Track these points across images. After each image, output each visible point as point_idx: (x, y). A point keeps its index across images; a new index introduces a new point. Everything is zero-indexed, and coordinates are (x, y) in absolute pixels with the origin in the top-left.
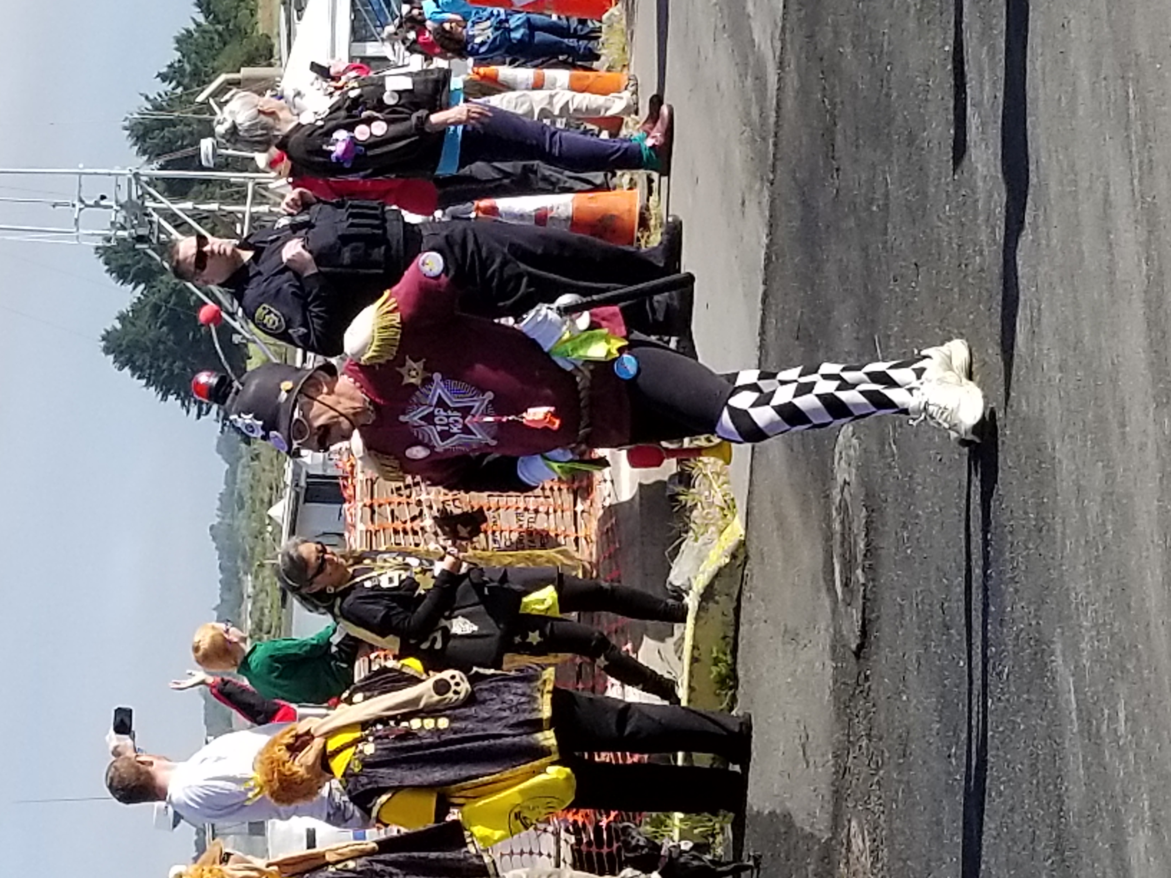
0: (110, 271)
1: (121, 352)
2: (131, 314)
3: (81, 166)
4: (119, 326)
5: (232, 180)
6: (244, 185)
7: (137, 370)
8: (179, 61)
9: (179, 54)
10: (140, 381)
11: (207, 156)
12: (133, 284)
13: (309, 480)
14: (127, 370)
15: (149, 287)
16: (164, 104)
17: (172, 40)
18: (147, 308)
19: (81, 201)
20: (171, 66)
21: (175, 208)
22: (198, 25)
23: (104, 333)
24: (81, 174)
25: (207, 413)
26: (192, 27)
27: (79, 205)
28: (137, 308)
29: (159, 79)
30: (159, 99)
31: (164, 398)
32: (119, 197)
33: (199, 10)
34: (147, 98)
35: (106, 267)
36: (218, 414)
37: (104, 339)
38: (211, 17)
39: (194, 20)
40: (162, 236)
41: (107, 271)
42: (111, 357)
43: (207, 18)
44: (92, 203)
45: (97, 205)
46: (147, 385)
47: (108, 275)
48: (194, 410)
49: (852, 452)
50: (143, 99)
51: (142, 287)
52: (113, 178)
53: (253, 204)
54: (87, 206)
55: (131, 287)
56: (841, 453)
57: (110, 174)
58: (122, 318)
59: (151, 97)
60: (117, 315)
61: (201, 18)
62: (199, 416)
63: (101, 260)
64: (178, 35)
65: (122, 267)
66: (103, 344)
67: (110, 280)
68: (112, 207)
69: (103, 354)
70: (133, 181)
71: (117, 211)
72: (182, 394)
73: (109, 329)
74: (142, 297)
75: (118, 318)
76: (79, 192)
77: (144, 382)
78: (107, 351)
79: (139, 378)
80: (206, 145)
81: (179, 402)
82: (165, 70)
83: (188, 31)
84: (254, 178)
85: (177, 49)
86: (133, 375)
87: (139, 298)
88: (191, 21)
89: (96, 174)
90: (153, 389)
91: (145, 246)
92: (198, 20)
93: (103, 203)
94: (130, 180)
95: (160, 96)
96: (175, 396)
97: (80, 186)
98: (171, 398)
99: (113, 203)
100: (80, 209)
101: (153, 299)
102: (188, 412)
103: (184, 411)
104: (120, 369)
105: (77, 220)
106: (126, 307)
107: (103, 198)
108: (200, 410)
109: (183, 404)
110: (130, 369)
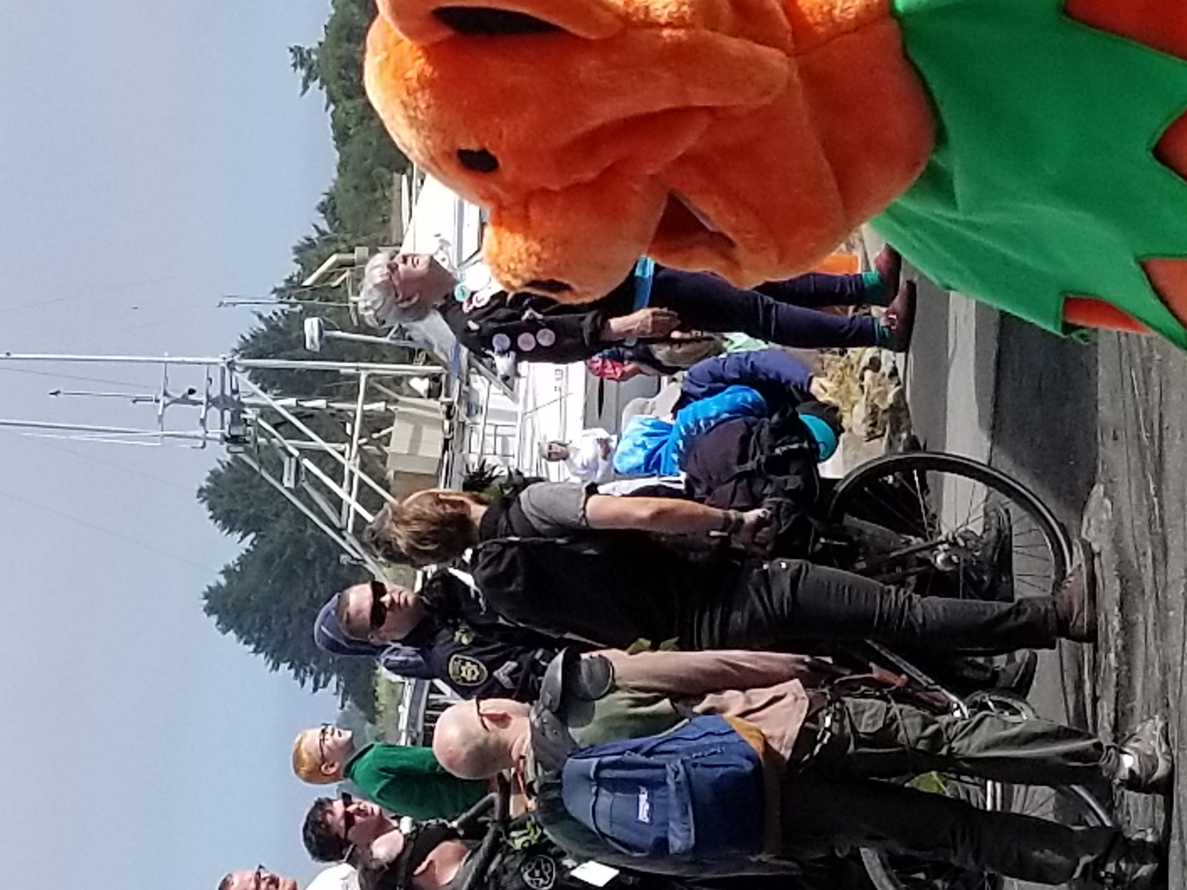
0: (215, 518)
1: (227, 613)
2: (238, 569)
4: (223, 581)
7: (244, 634)
8: (299, 274)
9: (299, 266)
10: (247, 646)
12: (241, 534)
14: (231, 634)
15: (261, 536)
16: (281, 324)
17: (291, 251)
18: (257, 562)
20: (290, 280)
22: (322, 233)
23: (207, 590)
25: (325, 685)
26: (315, 235)
28: (246, 561)
29: (275, 295)
30: (274, 318)
31: (276, 667)
33: (322, 215)
34: (260, 317)
35: (211, 513)
37: (207, 597)
41: (211, 518)
42: (214, 618)
46: (255, 651)
47: (212, 522)
50: (256, 318)
55: (238, 536)
58: (227, 572)
59: (266, 316)
60: (222, 568)
61: (324, 226)
63: (205, 505)
64: (297, 244)
65: (228, 513)
66: (206, 602)
67: (214, 528)
69: (205, 615)
72: (297, 663)
73: (212, 584)
74: (251, 548)
75: (222, 572)
77: (252, 647)
78: (210, 610)
79: (246, 643)
81: (292, 672)
86: (239, 640)
87: (247, 550)
90: (262, 655)
95: (275, 314)
96: (288, 664)
98: (283, 667)
101: (265, 551)
102: (303, 683)
103: (298, 683)
104: (224, 633)
106: (232, 559)
108: (316, 682)
109: (297, 674)
110: (236, 632)
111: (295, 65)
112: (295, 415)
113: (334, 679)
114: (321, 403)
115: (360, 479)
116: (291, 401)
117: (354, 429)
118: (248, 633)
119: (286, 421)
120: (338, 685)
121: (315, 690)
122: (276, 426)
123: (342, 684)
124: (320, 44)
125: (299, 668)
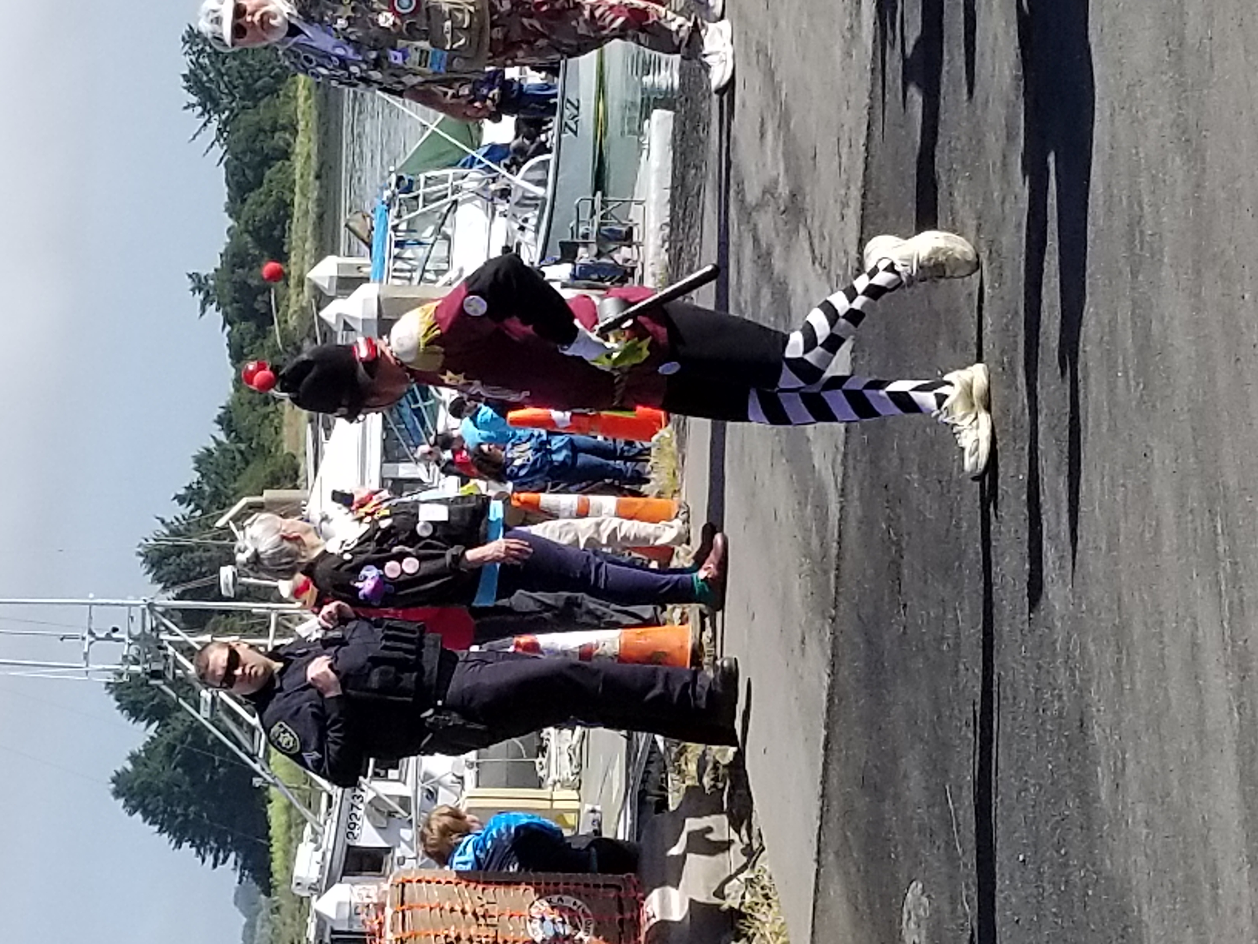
0: (121, 708)
1: (132, 796)
2: (143, 755)
3: (91, 596)
4: (129, 766)
5: (254, 611)
6: (266, 617)
7: (150, 815)
8: (198, 483)
9: (198, 474)
10: (151, 827)
11: (227, 585)
12: (146, 722)
13: (334, 936)
14: (138, 816)
15: (164, 725)
16: (181, 528)
17: (191, 460)
18: (160, 748)
19: (91, 633)
20: (189, 488)
21: (192, 641)
22: (219, 443)
23: (114, 774)
24: (91, 605)
25: (224, 862)
26: (212, 445)
27: (89, 638)
28: (150, 747)
29: (176, 501)
30: (177, 523)
31: (179, 844)
32: (132, 630)
33: (219, 427)
34: (163, 522)
35: (118, 704)
36: (236, 863)
38: (233, 435)
39: (214, 437)
40: (179, 672)
41: (118, 708)
42: (121, 801)
43: (228, 436)
44: (103, 635)
45: (108, 637)
46: (160, 831)
47: (118, 712)
48: (210, 859)
49: (921, 912)
50: (159, 522)
51: (156, 724)
52: (126, 608)
53: (275, 637)
54: (98, 639)
55: (144, 724)
56: (909, 913)
57: (123, 605)
58: (134, 758)
59: (168, 520)
60: (129, 754)
61: (221, 436)
62: (215, 866)
63: (112, 697)
64: (197, 453)
65: (133, 703)
66: (113, 786)
67: (121, 718)
68: (122, 640)
69: (112, 798)
70: (147, 611)
71: (130, 645)
72: (198, 842)
73: (119, 769)
74: (156, 736)
75: (129, 758)
76: (90, 623)
77: (156, 828)
78: (117, 794)
79: (150, 824)
80: (226, 573)
81: (194, 850)
82: (182, 492)
83: (208, 450)
84: (277, 609)
85: (196, 469)
86: (145, 821)
87: (152, 738)
88: (211, 440)
89: (108, 604)
90: (166, 835)
91: (159, 682)
92: (218, 437)
93: (115, 635)
94: (143, 610)
95: (177, 519)
96: (189, 843)
97: (91, 617)
98: (186, 845)
99: (125, 636)
100: (91, 643)
101: (168, 738)
102: (203, 860)
103: (199, 859)
104: (131, 814)
105: (86, 655)
106: (138, 746)
107: (115, 630)
108: (216, 859)
109: (198, 852)
110: (142, 814)
111: (193, 290)
113: (233, 856)
118: (153, 814)
120: (236, 861)
123: (240, 860)
124: (216, 270)
125: (200, 846)
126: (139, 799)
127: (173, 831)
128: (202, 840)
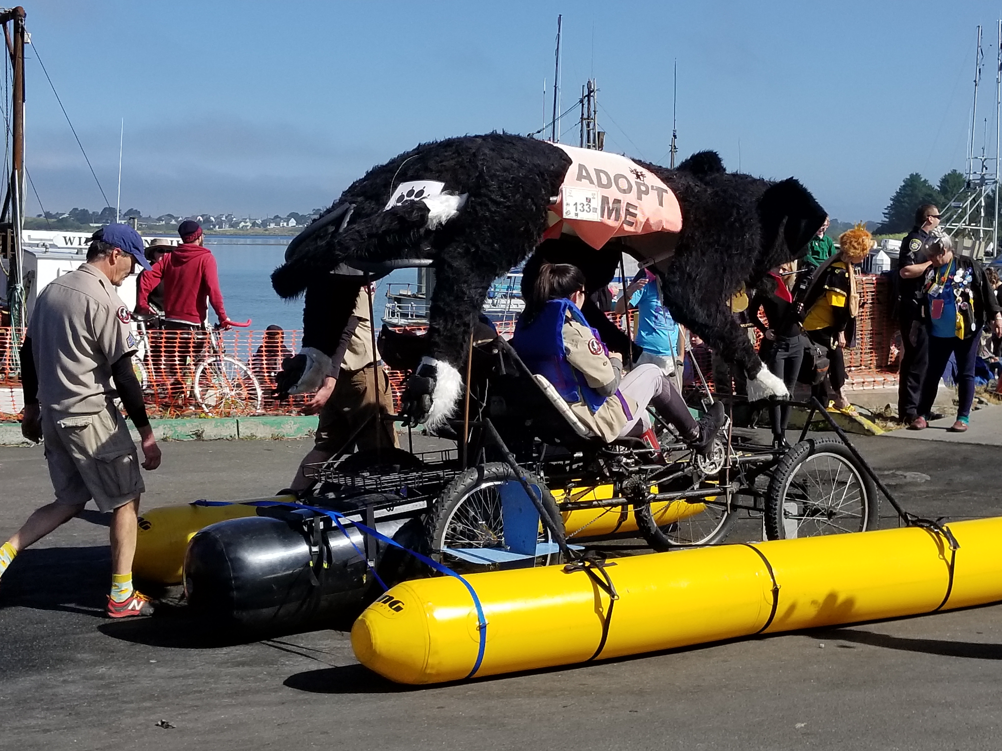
0: (946, 176)
1: (911, 182)
2: (927, 185)
4: (922, 180)
7: (903, 188)
10: (899, 189)
12: (940, 186)
14: (903, 184)
15: (938, 192)
18: (929, 191)
23: (920, 174)
28: (930, 187)
31: (891, 199)
35: (947, 174)
37: (917, 174)
42: (908, 177)
46: (897, 192)
47: (944, 175)
48: (886, 211)
51: (939, 189)
55: (939, 184)
58: (926, 181)
60: (927, 179)
63: (951, 172)
65: (947, 181)
66: (915, 174)
67: (942, 176)
69: (910, 174)
72: (893, 207)
73: (921, 176)
78: (912, 175)
81: (890, 205)
86: (901, 186)
87: (934, 188)
90: (895, 194)
96: (892, 204)
98: (892, 202)
101: (933, 194)
102: (885, 209)
103: (886, 207)
104: (904, 181)
106: (931, 182)
109: (888, 207)
110: (904, 186)
112: (978, 205)
113: (887, 220)
114: (983, 214)
115: (954, 229)
116: (983, 204)
117: (973, 226)
118: (904, 190)
119: (976, 202)
120: (885, 221)
121: (884, 213)
122: (974, 199)
123: (886, 223)
125: (891, 207)
126: (910, 184)
127: (896, 197)
128: (894, 208)
